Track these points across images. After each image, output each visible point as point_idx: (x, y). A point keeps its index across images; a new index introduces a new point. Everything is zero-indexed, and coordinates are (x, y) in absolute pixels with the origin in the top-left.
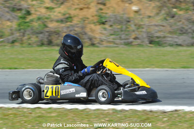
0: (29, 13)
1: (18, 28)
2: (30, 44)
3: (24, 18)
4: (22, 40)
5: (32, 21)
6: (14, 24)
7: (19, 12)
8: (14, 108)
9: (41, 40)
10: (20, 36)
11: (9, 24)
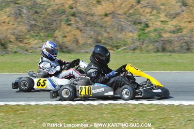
0: (147, 26)
1: (138, 38)
2: (148, 51)
3: (143, 30)
4: (141, 48)
5: (150, 32)
6: (135, 35)
7: (139, 25)
9: (157, 48)
10: (140, 44)
11: (131, 34)
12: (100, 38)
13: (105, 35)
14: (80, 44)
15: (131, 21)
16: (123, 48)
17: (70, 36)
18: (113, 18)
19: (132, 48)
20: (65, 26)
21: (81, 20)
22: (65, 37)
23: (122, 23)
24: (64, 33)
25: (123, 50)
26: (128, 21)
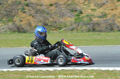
0: (81, 13)
1: (75, 22)
2: (82, 31)
3: (79, 16)
4: (77, 29)
5: (83, 17)
6: (73, 20)
7: (75, 12)
8: (70, 70)
9: (89, 28)
10: (76, 26)
11: (70, 19)
12: (47, 22)
13: (51, 19)
14: (32, 26)
15: (69, 9)
16: (64, 29)
17: (25, 20)
18: (56, 7)
19: (71, 29)
20: (21, 13)
21: (33, 9)
22: (21, 21)
23: (63, 11)
24: (20, 18)
25: (64, 30)
26: (67, 9)
